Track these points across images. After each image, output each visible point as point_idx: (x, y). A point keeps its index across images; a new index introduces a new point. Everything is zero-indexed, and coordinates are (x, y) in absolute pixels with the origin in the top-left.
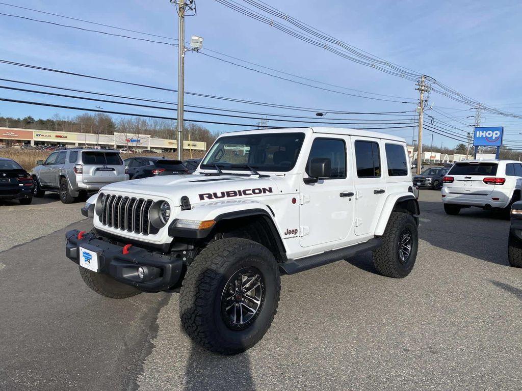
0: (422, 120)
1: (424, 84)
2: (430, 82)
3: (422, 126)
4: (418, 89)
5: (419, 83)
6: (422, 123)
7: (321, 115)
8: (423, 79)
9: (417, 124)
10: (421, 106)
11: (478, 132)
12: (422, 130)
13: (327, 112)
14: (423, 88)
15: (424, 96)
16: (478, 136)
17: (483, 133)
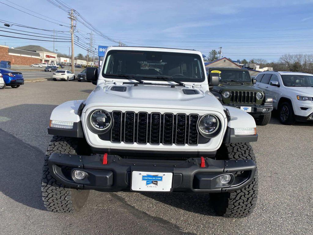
0: (73, 38)
1: (73, 15)
2: (76, 15)
3: (74, 42)
4: (70, 18)
5: (70, 14)
6: (73, 40)
7: (8, 26)
8: (72, 12)
9: (71, 41)
10: (72, 29)
11: (100, 49)
12: (73, 44)
13: (13, 24)
14: (73, 18)
15: (74, 23)
16: (100, 51)
17: (102, 49)
